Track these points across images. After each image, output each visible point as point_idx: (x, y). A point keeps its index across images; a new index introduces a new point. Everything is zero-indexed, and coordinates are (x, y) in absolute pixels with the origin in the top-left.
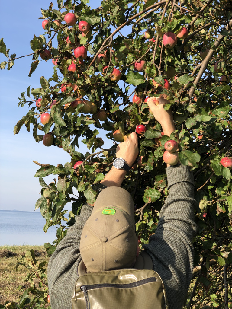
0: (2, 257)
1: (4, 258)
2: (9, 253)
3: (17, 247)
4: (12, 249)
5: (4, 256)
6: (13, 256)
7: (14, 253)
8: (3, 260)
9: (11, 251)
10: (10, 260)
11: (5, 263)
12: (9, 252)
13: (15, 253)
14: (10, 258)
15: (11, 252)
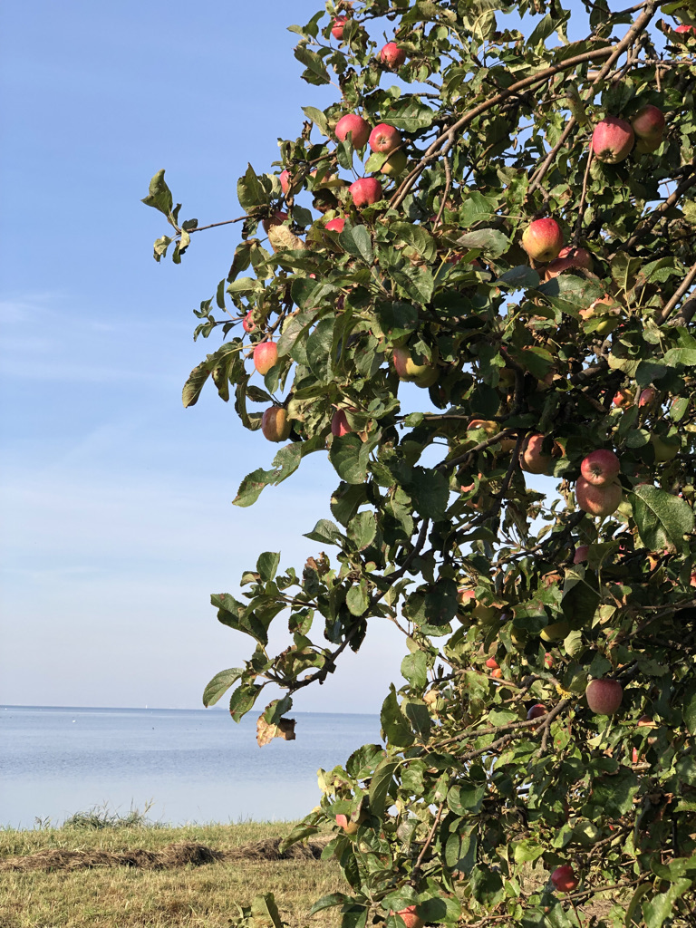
0: (182, 865)
1: (187, 868)
2: (201, 851)
3: (220, 831)
4: (206, 836)
5: (186, 862)
6: (211, 861)
7: (213, 848)
8: (184, 873)
9: (206, 843)
10: (205, 873)
11: (191, 883)
12: (199, 848)
13: (217, 849)
14: (204, 867)
15: (205, 849)
